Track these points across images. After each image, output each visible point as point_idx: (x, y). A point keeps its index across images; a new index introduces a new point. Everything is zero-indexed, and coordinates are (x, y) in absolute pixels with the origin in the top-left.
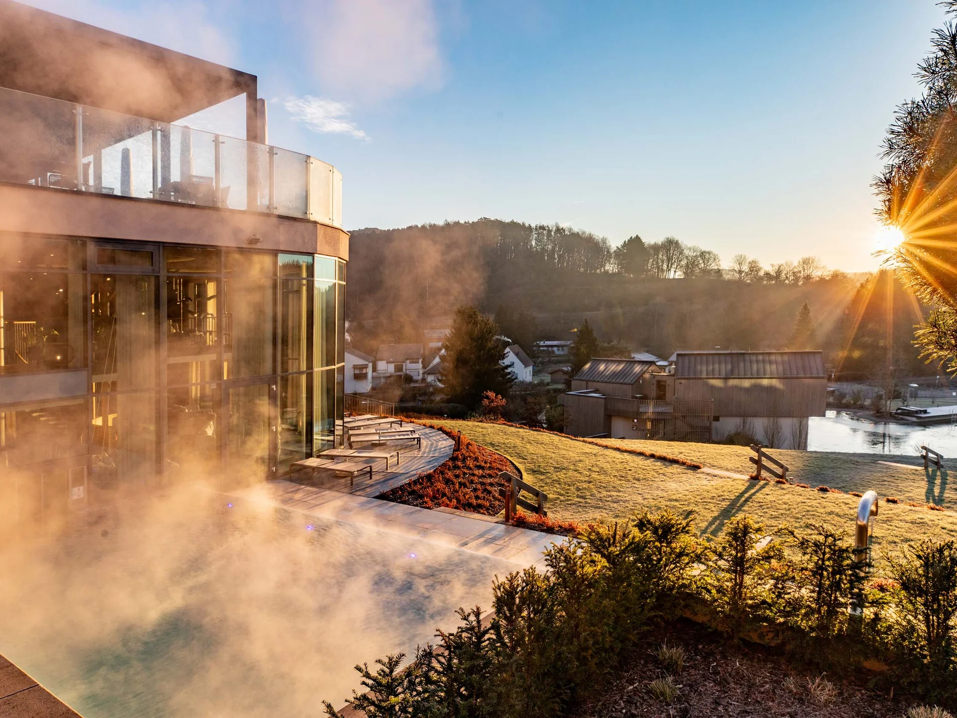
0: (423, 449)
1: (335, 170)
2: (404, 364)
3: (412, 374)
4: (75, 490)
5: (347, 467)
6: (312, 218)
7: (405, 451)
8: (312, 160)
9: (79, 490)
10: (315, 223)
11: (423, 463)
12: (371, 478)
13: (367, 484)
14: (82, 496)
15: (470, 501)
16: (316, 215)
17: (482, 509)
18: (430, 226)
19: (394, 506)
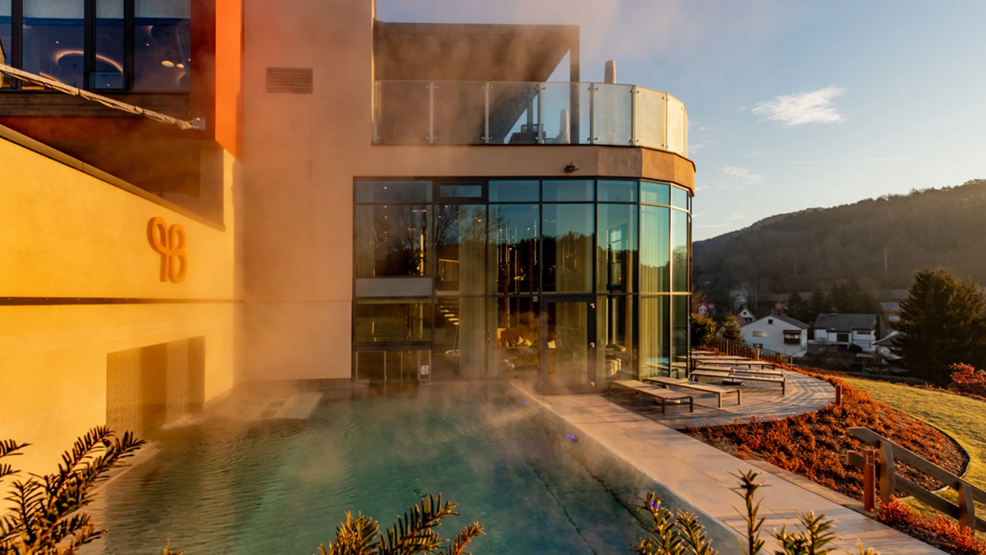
0: (787, 396)
1: (669, 97)
2: (850, 335)
3: (860, 345)
4: (423, 367)
5: (662, 394)
6: (637, 144)
7: (762, 394)
8: (637, 89)
9: (425, 368)
10: (639, 147)
11: (776, 409)
12: (691, 411)
13: (681, 415)
14: (427, 373)
15: (833, 468)
16: (642, 140)
17: (855, 485)
18: (890, 197)
19: (694, 443)
